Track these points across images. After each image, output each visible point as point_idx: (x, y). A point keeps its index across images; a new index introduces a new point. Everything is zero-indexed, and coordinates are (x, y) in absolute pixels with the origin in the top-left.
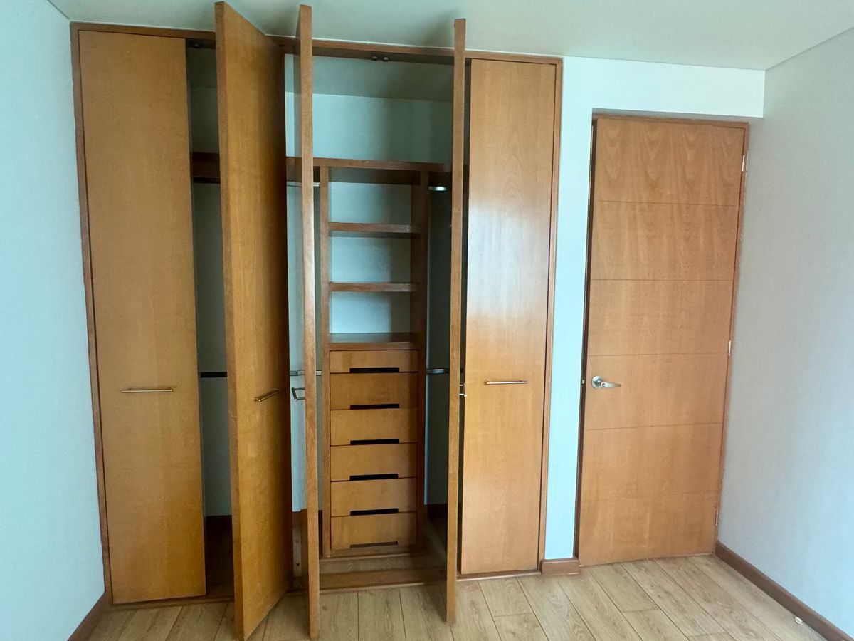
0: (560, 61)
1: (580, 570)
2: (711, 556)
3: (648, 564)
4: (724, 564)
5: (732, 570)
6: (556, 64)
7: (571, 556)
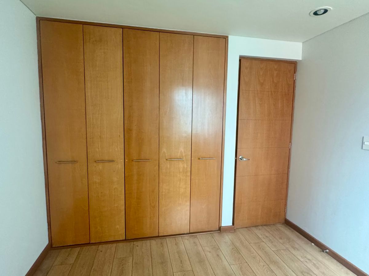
0: (227, 37)
1: (235, 230)
2: (283, 224)
3: (260, 227)
4: (288, 226)
5: (291, 228)
6: (226, 38)
7: (231, 225)
